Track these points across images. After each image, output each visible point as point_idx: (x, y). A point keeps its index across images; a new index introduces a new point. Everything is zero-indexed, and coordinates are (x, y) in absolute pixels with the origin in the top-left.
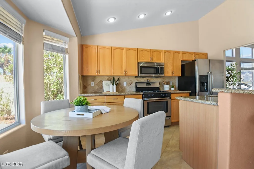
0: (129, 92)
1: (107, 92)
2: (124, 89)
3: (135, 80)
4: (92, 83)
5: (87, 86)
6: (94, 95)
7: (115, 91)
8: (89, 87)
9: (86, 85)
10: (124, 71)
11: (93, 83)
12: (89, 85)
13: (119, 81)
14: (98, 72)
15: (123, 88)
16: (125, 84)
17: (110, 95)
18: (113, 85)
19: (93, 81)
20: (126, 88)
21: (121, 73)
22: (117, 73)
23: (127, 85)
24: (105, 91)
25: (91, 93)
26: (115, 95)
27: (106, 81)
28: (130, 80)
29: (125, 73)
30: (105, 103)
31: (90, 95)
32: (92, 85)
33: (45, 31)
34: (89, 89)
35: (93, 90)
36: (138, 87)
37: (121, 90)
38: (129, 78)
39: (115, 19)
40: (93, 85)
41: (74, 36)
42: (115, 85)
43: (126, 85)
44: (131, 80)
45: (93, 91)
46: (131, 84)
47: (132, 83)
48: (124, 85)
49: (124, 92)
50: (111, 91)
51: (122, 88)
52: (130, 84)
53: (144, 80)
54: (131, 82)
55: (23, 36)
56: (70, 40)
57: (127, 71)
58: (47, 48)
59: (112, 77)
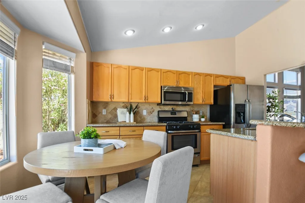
0: (149, 122)
1: (122, 122)
2: (144, 119)
3: (158, 108)
4: (103, 110)
5: (97, 114)
6: (106, 125)
7: (132, 121)
8: (100, 115)
9: (96, 114)
10: (144, 96)
11: (105, 110)
12: (100, 113)
13: (138, 109)
14: (112, 97)
15: (143, 118)
16: (145, 113)
17: (126, 126)
18: (130, 113)
19: (105, 108)
20: (146, 117)
21: (140, 99)
22: (135, 99)
23: (147, 114)
24: (119, 121)
25: (102, 123)
26: (132, 125)
27: (121, 108)
28: (151, 107)
29: (145, 99)
30: (120, 136)
31: (100, 125)
32: (103, 114)
33: (45, 43)
34: (100, 118)
35: (105, 120)
36: (160, 116)
37: (140, 120)
38: (150, 105)
39: (134, 31)
40: (105, 114)
41: (82, 52)
42: (132, 114)
43: (146, 114)
44: (152, 108)
45: (105, 121)
46: (152, 113)
47: (153, 111)
48: (144, 114)
49: (143, 123)
50: (127, 121)
51: (141, 118)
52: (151, 112)
53: (168, 108)
54: (152, 110)
55: (16, 49)
56: (77, 57)
57: (147, 97)
58: (48, 66)
59: (128, 104)
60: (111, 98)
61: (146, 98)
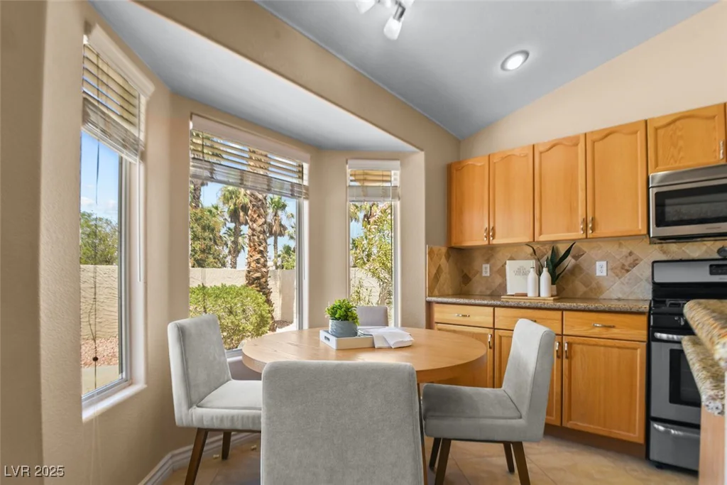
0: (619, 300)
1: (517, 295)
2: (599, 289)
3: (656, 253)
4: (484, 266)
5: (470, 276)
7: (545, 293)
8: (476, 279)
9: (468, 274)
10: (580, 220)
11: (488, 266)
12: (477, 272)
13: (576, 258)
15: (594, 285)
16: (601, 269)
19: (487, 261)
20: (605, 284)
21: (568, 231)
22: (558, 232)
23: (610, 272)
24: (508, 294)
25: (482, 296)
27: (528, 259)
28: (625, 251)
29: (585, 230)
30: (494, 329)
31: (477, 302)
32: (484, 274)
34: (478, 286)
35: (487, 289)
37: (585, 293)
38: (620, 245)
39: (526, 54)
40: (488, 274)
43: (605, 274)
44: (631, 254)
45: (488, 292)
46: (628, 271)
47: (634, 264)
48: (598, 274)
49: (597, 300)
50: (531, 294)
51: (587, 286)
52: (627, 268)
53: (704, 248)
54: (630, 259)
55: (306, 183)
57: (593, 219)
58: (353, 196)
59: (547, 247)
60: (488, 236)
61: (590, 224)
